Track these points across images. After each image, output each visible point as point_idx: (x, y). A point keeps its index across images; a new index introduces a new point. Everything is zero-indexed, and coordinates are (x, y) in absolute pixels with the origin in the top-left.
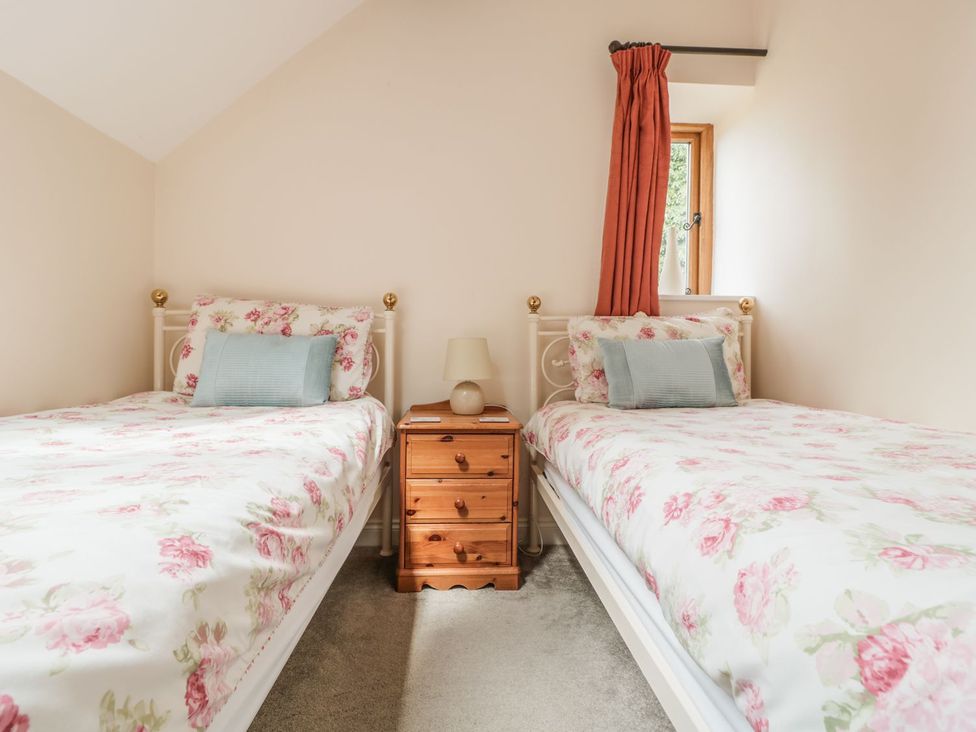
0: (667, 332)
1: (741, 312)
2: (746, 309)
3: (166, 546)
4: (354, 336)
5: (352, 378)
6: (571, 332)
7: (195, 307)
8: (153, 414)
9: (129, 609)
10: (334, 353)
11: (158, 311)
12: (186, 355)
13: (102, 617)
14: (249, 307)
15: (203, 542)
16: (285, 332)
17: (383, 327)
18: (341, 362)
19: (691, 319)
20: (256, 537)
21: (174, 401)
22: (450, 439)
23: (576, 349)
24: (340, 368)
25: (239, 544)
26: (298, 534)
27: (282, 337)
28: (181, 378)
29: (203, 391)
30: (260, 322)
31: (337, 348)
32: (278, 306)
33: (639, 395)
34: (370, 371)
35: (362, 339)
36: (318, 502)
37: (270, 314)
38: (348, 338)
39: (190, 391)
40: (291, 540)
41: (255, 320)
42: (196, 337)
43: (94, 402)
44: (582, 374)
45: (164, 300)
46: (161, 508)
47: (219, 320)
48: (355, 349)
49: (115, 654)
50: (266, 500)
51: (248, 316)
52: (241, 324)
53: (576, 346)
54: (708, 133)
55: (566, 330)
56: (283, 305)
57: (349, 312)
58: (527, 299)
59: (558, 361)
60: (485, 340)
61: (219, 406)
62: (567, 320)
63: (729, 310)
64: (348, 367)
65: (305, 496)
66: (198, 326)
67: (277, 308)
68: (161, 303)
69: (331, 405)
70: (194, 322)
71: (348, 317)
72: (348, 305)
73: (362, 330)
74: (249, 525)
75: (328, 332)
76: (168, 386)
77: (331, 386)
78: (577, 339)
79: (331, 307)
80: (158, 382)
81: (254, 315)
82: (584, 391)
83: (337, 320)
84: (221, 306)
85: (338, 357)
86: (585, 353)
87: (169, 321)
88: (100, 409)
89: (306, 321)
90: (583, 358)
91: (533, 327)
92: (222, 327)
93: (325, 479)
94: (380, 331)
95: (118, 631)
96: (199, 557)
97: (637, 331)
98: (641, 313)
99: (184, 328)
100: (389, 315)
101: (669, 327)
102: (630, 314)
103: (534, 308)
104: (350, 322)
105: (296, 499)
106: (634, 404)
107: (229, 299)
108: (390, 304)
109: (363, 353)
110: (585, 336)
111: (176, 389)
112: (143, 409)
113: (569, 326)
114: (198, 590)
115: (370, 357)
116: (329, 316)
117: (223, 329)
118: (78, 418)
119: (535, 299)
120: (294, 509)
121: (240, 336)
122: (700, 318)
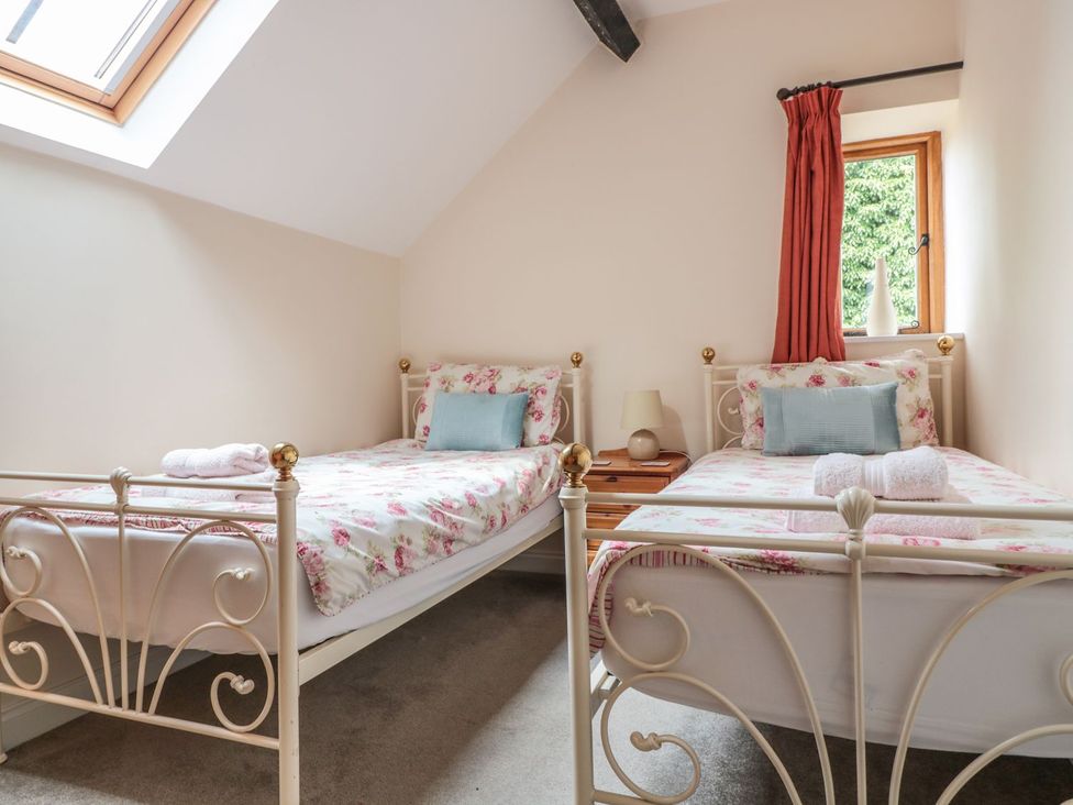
0: (839, 378)
1: (940, 352)
2: (945, 349)
3: (390, 505)
4: (544, 392)
5: (542, 427)
6: (740, 381)
7: (428, 373)
8: (399, 455)
9: (376, 520)
10: (527, 408)
11: (404, 377)
12: (422, 411)
13: (367, 519)
14: (465, 370)
15: (405, 507)
16: (492, 391)
17: (571, 382)
18: (533, 415)
19: (870, 364)
20: (430, 512)
21: (415, 446)
22: (615, 480)
23: (744, 398)
24: (532, 419)
25: (421, 512)
26: (455, 517)
27: (488, 395)
28: (419, 430)
29: (433, 439)
30: (473, 383)
31: (528, 404)
32: (487, 369)
33: (791, 442)
34: (559, 421)
35: (551, 395)
36: (474, 506)
37: (481, 376)
38: (539, 394)
39: (425, 438)
40: (450, 518)
41: (469, 382)
42: (429, 396)
43: (364, 447)
44: (748, 422)
45: (407, 367)
46: (391, 495)
47: (444, 383)
48: (545, 404)
49: (372, 530)
50: (440, 498)
51: (465, 379)
52: (460, 386)
53: (743, 394)
54: (933, 142)
55: (735, 378)
56: (492, 367)
57: (541, 371)
58: (701, 351)
59: (734, 409)
60: (658, 392)
61: (443, 450)
62: (737, 370)
63: (920, 352)
64: (538, 419)
65: (465, 501)
66: (430, 388)
67: (486, 371)
68: (406, 369)
69: (523, 449)
70: (427, 385)
71: (542, 375)
72: (541, 364)
73: (551, 386)
74: (427, 506)
75: (523, 390)
76: (412, 436)
77: (524, 434)
78: (744, 389)
79: (527, 367)
80: (406, 432)
81: (469, 378)
82: (749, 439)
83: (531, 379)
84: (447, 371)
85: (531, 410)
86: (752, 402)
87: (412, 383)
88: (368, 452)
89: (508, 381)
90: (750, 406)
91: (707, 377)
92: (447, 388)
93: (482, 494)
94: (569, 386)
95: (373, 525)
96: (403, 512)
97: (806, 378)
98: (820, 359)
99: (421, 389)
100: (575, 371)
101: (842, 373)
102: (809, 360)
103: (709, 359)
104: (541, 380)
105: (458, 501)
106: (786, 450)
107: (451, 365)
108: (577, 363)
109: (552, 406)
110: (752, 385)
111: (416, 436)
112: (392, 452)
113: (738, 377)
114: (400, 522)
115: (558, 409)
116: (525, 376)
117: (447, 390)
118: (356, 458)
119: (709, 350)
120: (456, 505)
121: (457, 395)
122: (881, 362)
